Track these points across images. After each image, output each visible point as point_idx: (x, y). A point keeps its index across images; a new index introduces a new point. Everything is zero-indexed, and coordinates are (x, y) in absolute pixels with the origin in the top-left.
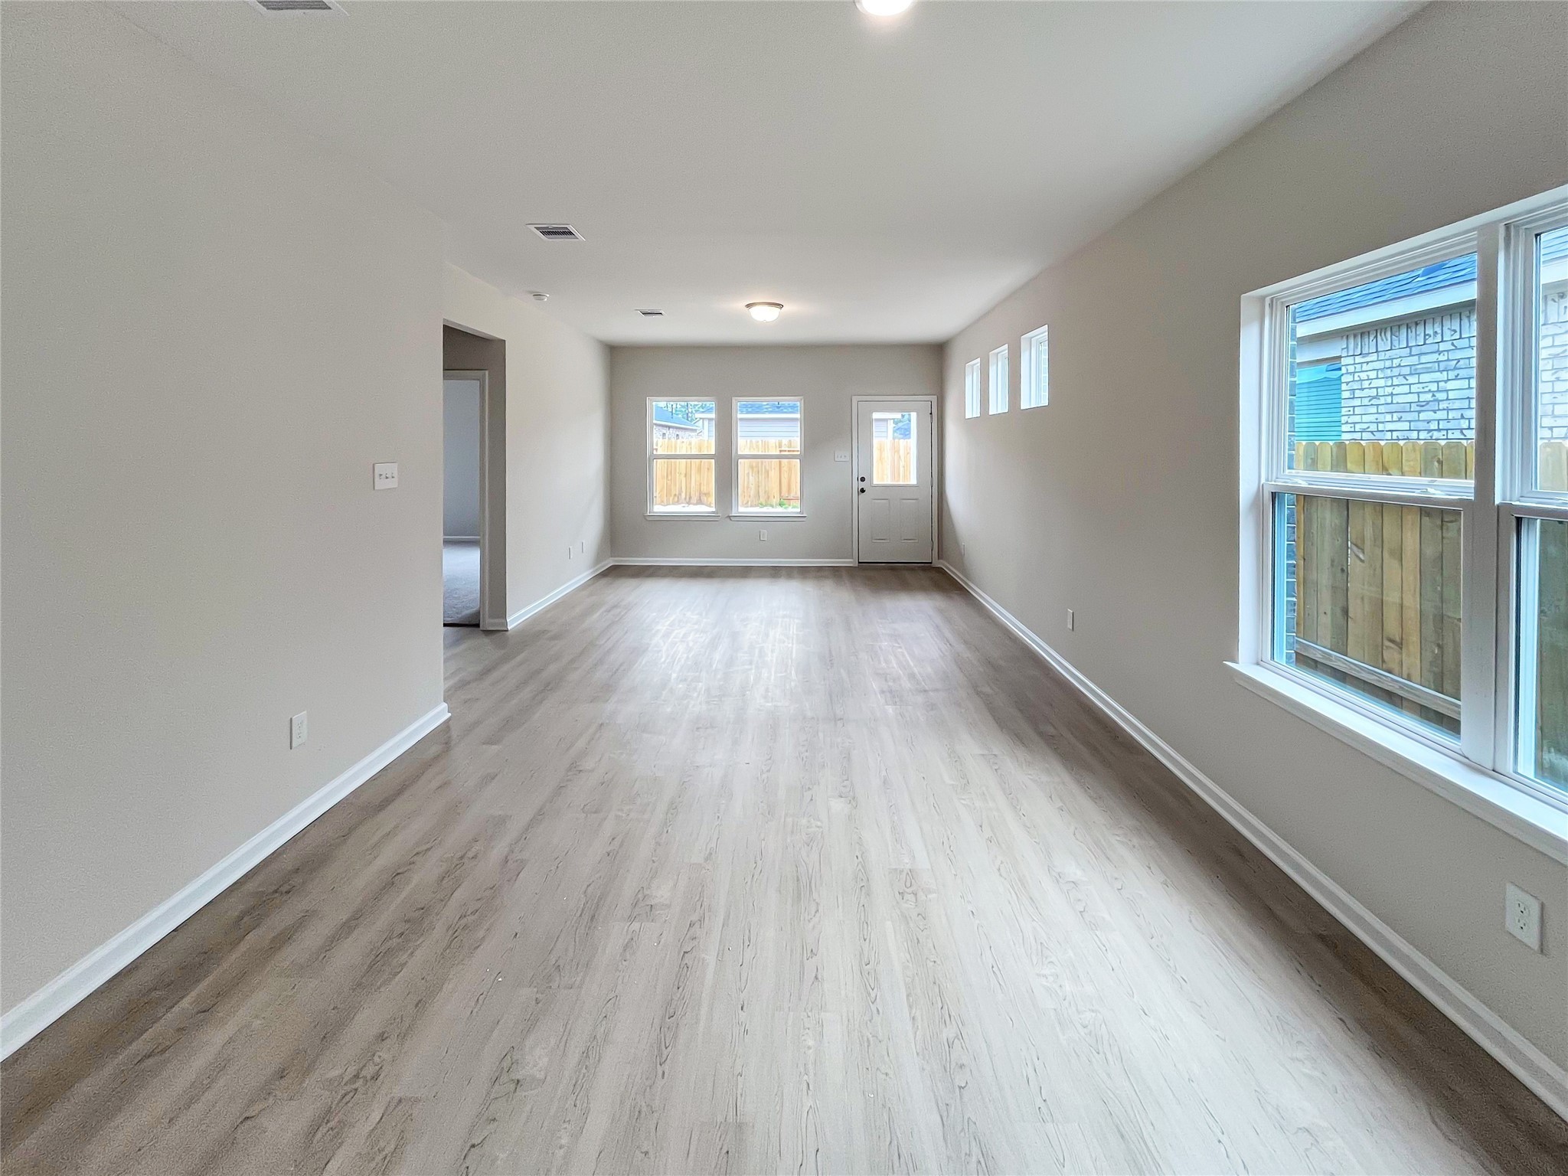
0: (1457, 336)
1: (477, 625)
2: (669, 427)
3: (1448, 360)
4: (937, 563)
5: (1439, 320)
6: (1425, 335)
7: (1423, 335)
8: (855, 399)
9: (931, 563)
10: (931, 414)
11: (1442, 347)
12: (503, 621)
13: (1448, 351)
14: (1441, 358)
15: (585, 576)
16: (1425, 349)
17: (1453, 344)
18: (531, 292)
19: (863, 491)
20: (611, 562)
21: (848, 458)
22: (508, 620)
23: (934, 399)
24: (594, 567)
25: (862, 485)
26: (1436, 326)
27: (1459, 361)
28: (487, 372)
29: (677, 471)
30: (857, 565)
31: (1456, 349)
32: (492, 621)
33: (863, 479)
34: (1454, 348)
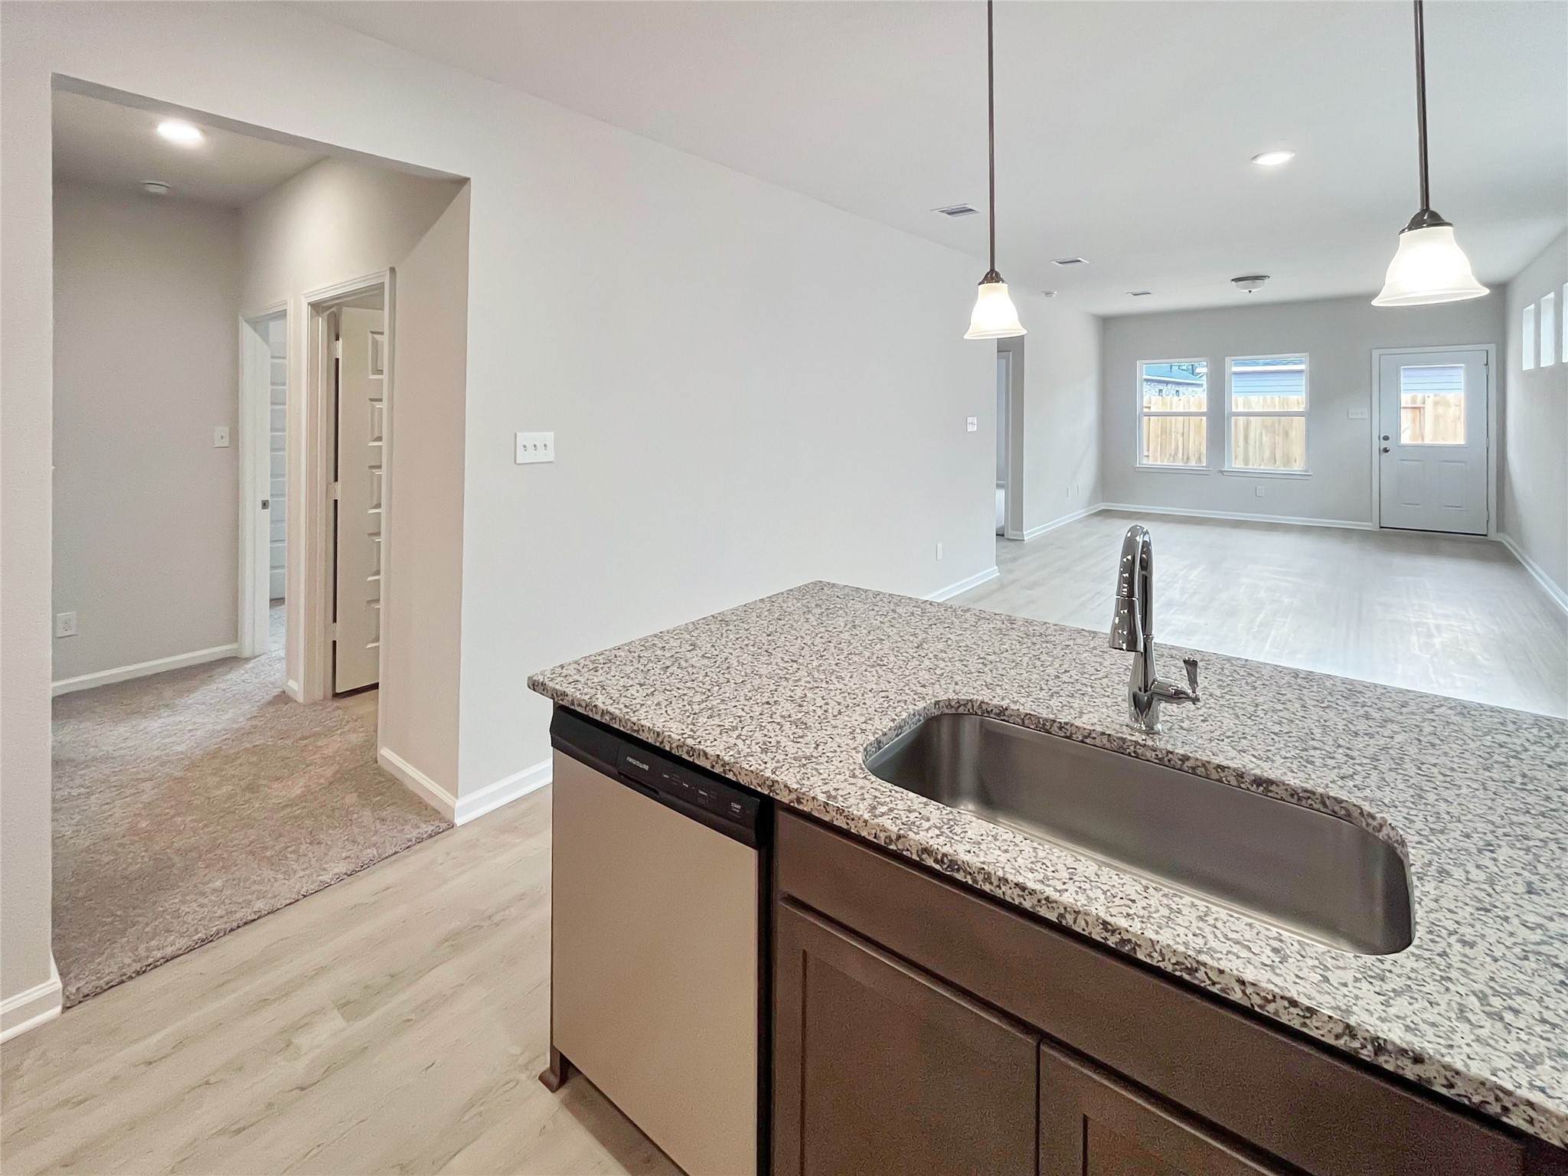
1: (1003, 535)
2: (1167, 383)
4: (1494, 536)
8: (1375, 353)
9: (1486, 535)
10: (1487, 364)
12: (1020, 533)
15: (1081, 513)
18: (1043, 292)
19: (1386, 450)
20: (1103, 506)
21: (1367, 416)
22: (1024, 533)
23: (1492, 348)
24: (1088, 507)
25: (1384, 444)
28: (1011, 353)
29: (1173, 430)
30: (1377, 529)
32: (1014, 532)
33: (1386, 438)
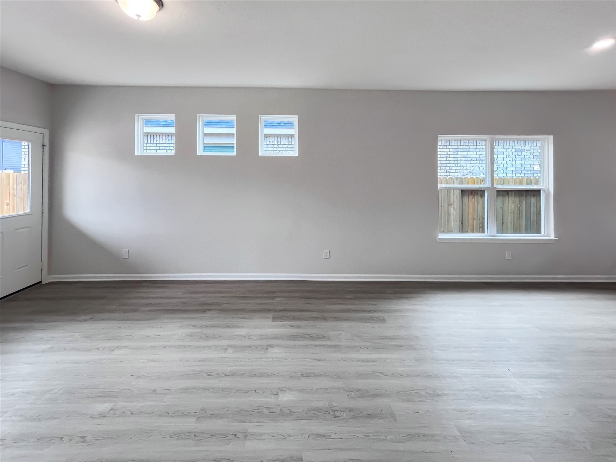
0: (279, 143)
3: (276, 150)
5: (274, 137)
6: (269, 141)
7: (268, 141)
9: (41, 281)
10: (43, 145)
11: (275, 146)
13: (276, 148)
14: (274, 149)
16: (269, 146)
17: (278, 146)
23: (46, 132)
26: (273, 139)
27: (280, 151)
31: (279, 147)
34: (278, 147)
